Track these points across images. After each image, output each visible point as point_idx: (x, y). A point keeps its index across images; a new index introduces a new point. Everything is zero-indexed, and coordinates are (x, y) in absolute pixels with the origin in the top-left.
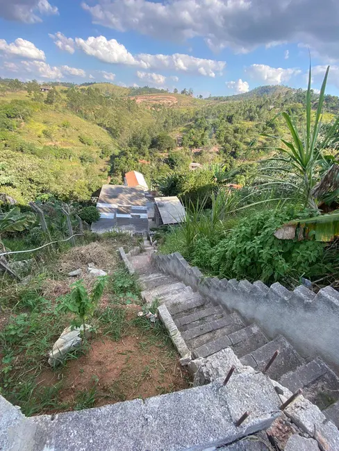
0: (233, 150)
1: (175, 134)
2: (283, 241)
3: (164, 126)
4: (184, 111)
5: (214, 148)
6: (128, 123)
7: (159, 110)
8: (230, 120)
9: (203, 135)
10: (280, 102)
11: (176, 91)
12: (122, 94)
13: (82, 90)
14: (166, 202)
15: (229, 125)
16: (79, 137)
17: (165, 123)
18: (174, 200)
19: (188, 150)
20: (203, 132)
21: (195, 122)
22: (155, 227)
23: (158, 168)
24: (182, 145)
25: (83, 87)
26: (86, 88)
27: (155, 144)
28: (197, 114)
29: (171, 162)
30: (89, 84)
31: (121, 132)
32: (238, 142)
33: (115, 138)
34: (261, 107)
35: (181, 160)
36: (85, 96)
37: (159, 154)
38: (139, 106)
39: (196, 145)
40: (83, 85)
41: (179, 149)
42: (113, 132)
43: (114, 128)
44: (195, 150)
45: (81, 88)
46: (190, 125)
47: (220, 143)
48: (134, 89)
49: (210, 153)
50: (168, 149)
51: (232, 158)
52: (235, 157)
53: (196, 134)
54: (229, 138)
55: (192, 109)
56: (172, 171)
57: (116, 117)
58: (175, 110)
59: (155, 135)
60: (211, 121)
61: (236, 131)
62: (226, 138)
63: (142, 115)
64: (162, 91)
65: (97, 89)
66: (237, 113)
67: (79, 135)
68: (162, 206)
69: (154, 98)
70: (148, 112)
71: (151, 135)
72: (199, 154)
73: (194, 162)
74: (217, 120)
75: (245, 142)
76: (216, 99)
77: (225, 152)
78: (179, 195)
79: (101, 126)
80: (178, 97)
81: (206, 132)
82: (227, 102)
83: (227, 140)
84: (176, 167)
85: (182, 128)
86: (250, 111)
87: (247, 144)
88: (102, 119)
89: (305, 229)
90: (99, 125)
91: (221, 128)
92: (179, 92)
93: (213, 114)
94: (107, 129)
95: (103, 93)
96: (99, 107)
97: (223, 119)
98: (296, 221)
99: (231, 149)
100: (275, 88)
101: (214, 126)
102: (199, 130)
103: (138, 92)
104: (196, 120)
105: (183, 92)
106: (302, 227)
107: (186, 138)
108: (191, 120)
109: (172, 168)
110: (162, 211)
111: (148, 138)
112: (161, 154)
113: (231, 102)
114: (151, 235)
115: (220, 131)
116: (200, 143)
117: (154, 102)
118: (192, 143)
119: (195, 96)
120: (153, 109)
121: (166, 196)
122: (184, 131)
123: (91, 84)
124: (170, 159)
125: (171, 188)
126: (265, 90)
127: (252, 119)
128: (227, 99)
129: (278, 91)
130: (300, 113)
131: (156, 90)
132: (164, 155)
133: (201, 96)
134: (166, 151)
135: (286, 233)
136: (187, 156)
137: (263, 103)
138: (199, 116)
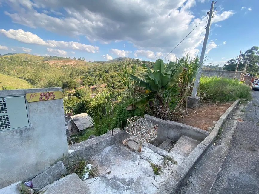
0: (112, 85)
1: (78, 80)
3: (71, 76)
4: (82, 68)
5: (102, 85)
6: (44, 76)
7: (65, 68)
8: (107, 71)
9: (95, 80)
10: (128, 64)
11: (75, 58)
12: (39, 60)
13: (5, 58)
14: (79, 118)
15: (108, 74)
16: (3, 87)
17: (71, 74)
18: (85, 115)
19: (88, 87)
20: (95, 78)
22: (74, 134)
23: (69, 99)
24: (83, 85)
25: (7, 56)
26: (9, 56)
27: (65, 86)
28: (89, 69)
29: (78, 95)
30: (11, 54)
31: (39, 81)
32: (114, 81)
33: (34, 85)
34: (120, 66)
35: (84, 93)
36: (8, 61)
37: (69, 91)
38: (51, 66)
39: (92, 84)
40: (6, 54)
41: (82, 87)
42: (32, 81)
43: (33, 79)
44: (92, 87)
45: (4, 56)
46: (86, 75)
47: (105, 82)
48: (46, 57)
49: (101, 88)
50: (75, 88)
51: (113, 89)
52: (114, 88)
53: (92, 79)
54: (109, 80)
55: (86, 67)
56: (80, 100)
57: (35, 73)
58: (76, 68)
59: (65, 81)
60: (98, 72)
61: (112, 77)
62: (107, 80)
63: (54, 71)
64: (66, 59)
65: (17, 57)
66: (110, 69)
67: (3, 85)
68: (76, 120)
69: (61, 62)
70: (58, 69)
71: (62, 81)
72: (95, 89)
73: (92, 93)
74: (101, 72)
75: (117, 81)
76: (98, 62)
77: (108, 86)
78: (87, 111)
79: (22, 79)
80: (76, 61)
81: (96, 78)
82: (104, 64)
83: (108, 81)
84: (82, 97)
85: (82, 77)
86: (116, 67)
88: (22, 74)
90: (20, 78)
91: (104, 75)
92: (77, 59)
93: (98, 70)
94: (27, 80)
95: (23, 59)
96: (20, 67)
97: (104, 71)
99: (111, 85)
100: (124, 58)
101: (100, 74)
102: (92, 77)
103: (51, 59)
104: (90, 72)
105: (79, 59)
107: (85, 82)
108: (87, 73)
109: (79, 98)
110: (77, 123)
111: (60, 83)
112: (71, 91)
113: (106, 64)
114: (71, 140)
115: (104, 77)
116: (94, 83)
117: (62, 64)
118: (90, 84)
119: (86, 61)
120: (62, 67)
121: (78, 114)
122: (83, 78)
123: (13, 54)
124: (77, 93)
125: (81, 108)
126: (120, 59)
127: (117, 71)
128: (104, 62)
129: (126, 60)
130: (137, 68)
131: (62, 58)
132: (73, 91)
133: (90, 61)
134: (74, 89)
136: (88, 91)
137: (121, 64)
138: (91, 70)
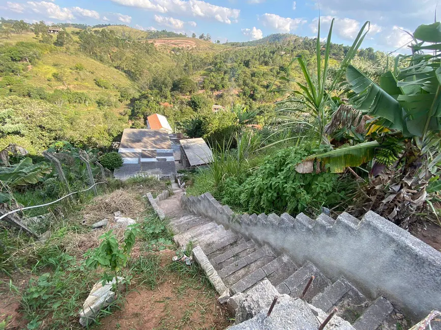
0: (252, 93)
1: (196, 77)
2: (303, 175)
3: (185, 70)
4: (203, 56)
5: (234, 91)
6: (148, 66)
7: (178, 54)
8: (247, 64)
9: (223, 79)
10: (290, 49)
11: (194, 36)
12: (140, 37)
13: (95, 31)
14: (192, 144)
15: (247, 69)
16: (95, 80)
17: (185, 66)
18: (200, 142)
19: (210, 93)
20: (223, 76)
21: (215, 66)
22: (183, 169)
23: (181, 110)
24: (203, 88)
25: (96, 29)
26: (100, 29)
27: (176, 87)
28: (216, 58)
29: (194, 105)
30: (103, 26)
31: (140, 75)
32: (255, 85)
33: (134, 81)
34: (273, 53)
35: (204, 103)
36: (99, 37)
37: (181, 97)
38: (158, 49)
39: (216, 88)
40: (97, 26)
41: (201, 92)
42: (132, 75)
43: (133, 70)
44: (216, 93)
45: (94, 29)
46: (210, 69)
47: (239, 86)
48: (151, 32)
49: (232, 95)
50: (190, 92)
51: (251, 100)
52: (254, 100)
53: (217, 78)
54: (247, 82)
55: (211, 53)
56: (195, 114)
57: (134, 60)
58: (195, 54)
59: (176, 78)
60: (229, 65)
61: (253, 75)
62: (244, 81)
63: (161, 59)
64: (181, 36)
65: (111, 32)
66: (253, 58)
67: (94, 78)
68: (188, 148)
69: (173, 42)
70: (167, 55)
71: (172, 78)
72: (221, 96)
73: (216, 104)
74: (235, 64)
75: (261, 85)
76: (233, 45)
77: (244, 94)
78: (205, 136)
79: (119, 69)
80: (197, 42)
81: (226, 76)
82: (244, 47)
83: (245, 84)
84: (199, 109)
85: (202, 72)
86: (264, 56)
87: (264, 87)
88: (119, 62)
89: (321, 163)
90: (116, 68)
91: (240, 72)
92: (197, 37)
93: (231, 59)
94: (125, 72)
95: (119, 36)
96: (116, 50)
97: (240, 64)
98: (313, 156)
99: (249, 92)
100: (285, 36)
101: (232, 69)
102: (218, 73)
103: (156, 35)
104: (216, 64)
105: (201, 37)
106: (319, 161)
107: (207, 82)
108: (210, 64)
109: (196, 110)
110: (189, 153)
111: (170, 82)
112: (183, 97)
113: (246, 47)
114: (178, 177)
115: (239, 75)
116: (220, 86)
117: (174, 46)
118: (213, 86)
119: (213, 41)
120: (173, 52)
121: (192, 137)
122: (204, 75)
123: (106, 25)
124: (193, 102)
125: (196, 130)
126: (276, 37)
127: (266, 64)
128: (243, 45)
129: (289, 39)
130: (308, 59)
131: (174, 34)
132: (186, 98)
133: (218, 42)
134: (188, 93)
135: (305, 168)
136: (209, 99)
137: (276, 49)
138: (218, 61)
